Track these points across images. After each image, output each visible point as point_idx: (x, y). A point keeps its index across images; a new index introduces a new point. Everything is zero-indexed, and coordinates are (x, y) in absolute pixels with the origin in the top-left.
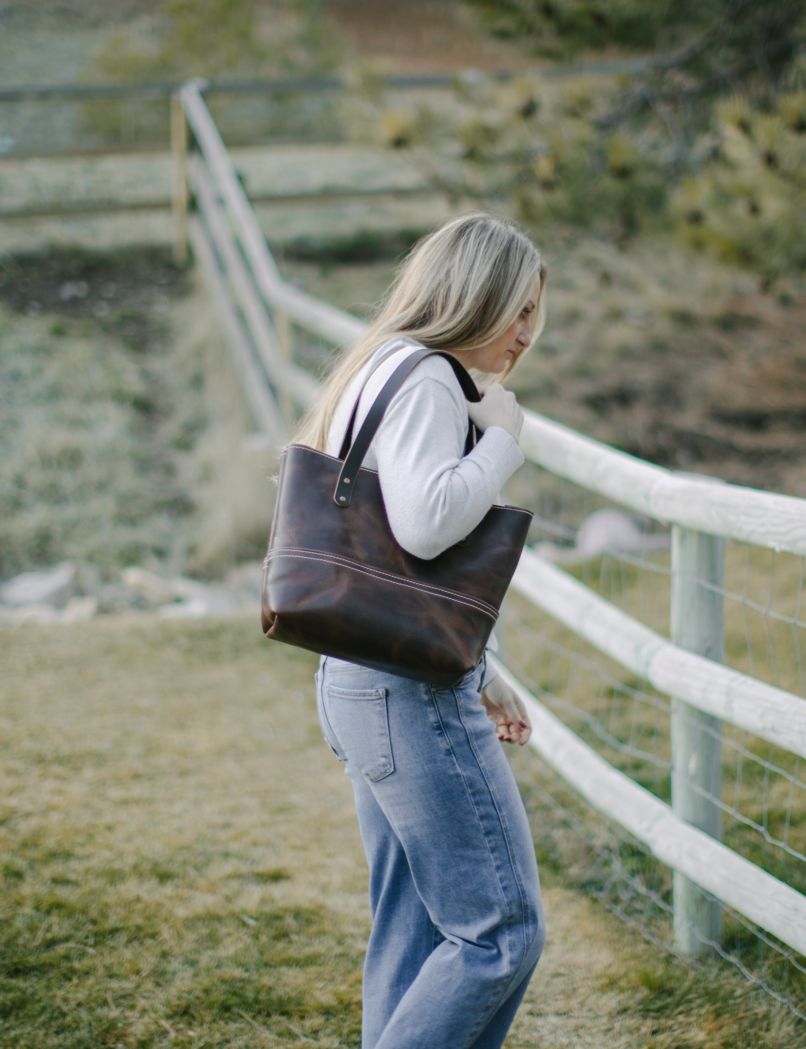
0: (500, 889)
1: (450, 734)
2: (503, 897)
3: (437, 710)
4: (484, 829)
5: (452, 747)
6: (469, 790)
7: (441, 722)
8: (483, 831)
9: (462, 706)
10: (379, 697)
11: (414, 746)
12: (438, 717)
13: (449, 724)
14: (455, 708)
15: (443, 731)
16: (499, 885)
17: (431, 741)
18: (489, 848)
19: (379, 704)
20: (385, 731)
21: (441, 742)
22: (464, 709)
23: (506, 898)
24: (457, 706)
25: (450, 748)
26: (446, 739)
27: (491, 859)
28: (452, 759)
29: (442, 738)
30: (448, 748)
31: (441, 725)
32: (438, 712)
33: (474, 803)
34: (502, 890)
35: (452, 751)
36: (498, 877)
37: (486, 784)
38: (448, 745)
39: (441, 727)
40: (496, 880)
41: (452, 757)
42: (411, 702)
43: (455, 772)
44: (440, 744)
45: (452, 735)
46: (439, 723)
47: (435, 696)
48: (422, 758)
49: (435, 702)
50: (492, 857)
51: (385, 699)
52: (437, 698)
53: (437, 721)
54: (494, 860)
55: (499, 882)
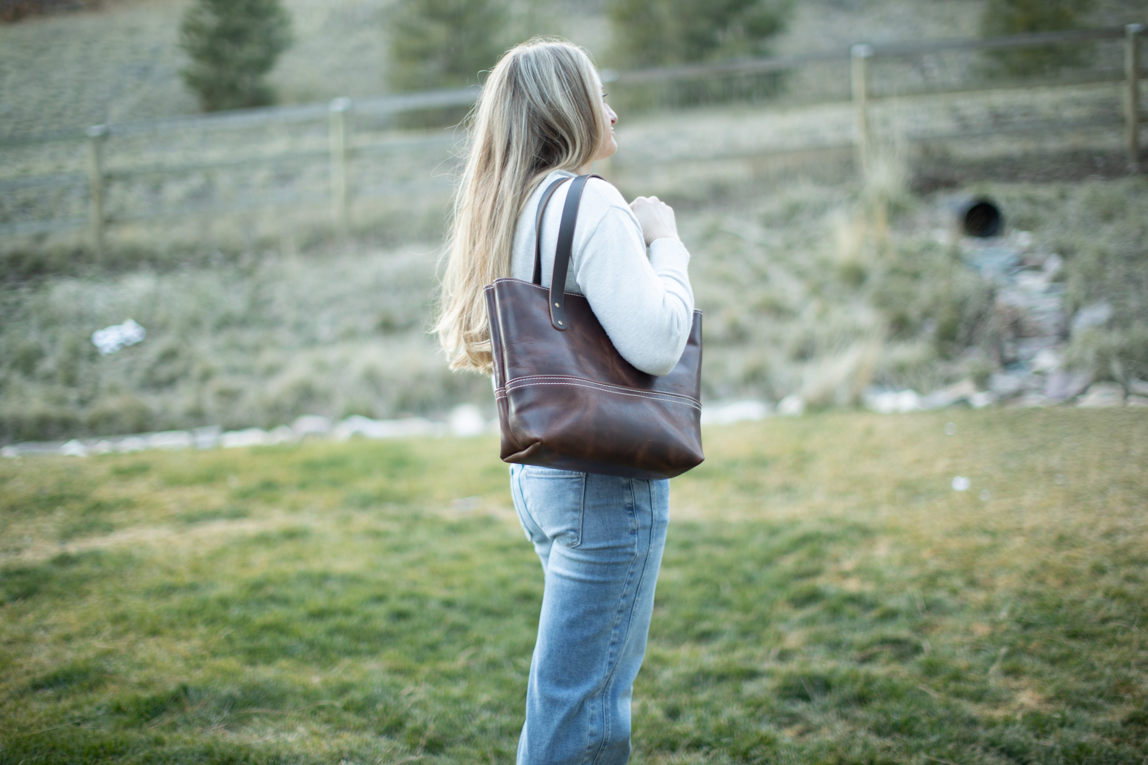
0: (607, 662)
1: (640, 517)
2: (606, 669)
3: (632, 493)
4: (621, 607)
5: (638, 528)
6: (631, 568)
7: (634, 504)
8: (620, 608)
9: (654, 492)
10: (579, 476)
11: (604, 522)
12: (632, 499)
13: (640, 507)
14: (649, 493)
15: (634, 512)
16: (607, 658)
17: (622, 518)
18: (614, 625)
19: (578, 482)
20: (580, 507)
21: (631, 521)
22: (655, 495)
23: (608, 671)
24: (650, 492)
25: (636, 529)
26: (636, 520)
27: (611, 633)
28: (634, 538)
29: (632, 518)
30: (635, 528)
31: (633, 507)
32: (633, 495)
33: (627, 581)
34: (608, 663)
35: (636, 532)
36: (610, 651)
37: (644, 568)
38: (636, 526)
39: (633, 508)
40: (607, 653)
41: (635, 537)
42: (609, 484)
43: (632, 551)
44: (629, 523)
45: (641, 518)
46: (632, 505)
47: (631, 481)
48: (609, 533)
49: (631, 486)
50: (613, 632)
51: (584, 480)
52: (633, 483)
53: (631, 503)
54: (613, 636)
55: (609, 656)
